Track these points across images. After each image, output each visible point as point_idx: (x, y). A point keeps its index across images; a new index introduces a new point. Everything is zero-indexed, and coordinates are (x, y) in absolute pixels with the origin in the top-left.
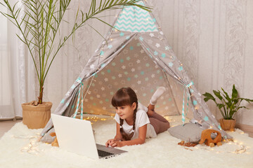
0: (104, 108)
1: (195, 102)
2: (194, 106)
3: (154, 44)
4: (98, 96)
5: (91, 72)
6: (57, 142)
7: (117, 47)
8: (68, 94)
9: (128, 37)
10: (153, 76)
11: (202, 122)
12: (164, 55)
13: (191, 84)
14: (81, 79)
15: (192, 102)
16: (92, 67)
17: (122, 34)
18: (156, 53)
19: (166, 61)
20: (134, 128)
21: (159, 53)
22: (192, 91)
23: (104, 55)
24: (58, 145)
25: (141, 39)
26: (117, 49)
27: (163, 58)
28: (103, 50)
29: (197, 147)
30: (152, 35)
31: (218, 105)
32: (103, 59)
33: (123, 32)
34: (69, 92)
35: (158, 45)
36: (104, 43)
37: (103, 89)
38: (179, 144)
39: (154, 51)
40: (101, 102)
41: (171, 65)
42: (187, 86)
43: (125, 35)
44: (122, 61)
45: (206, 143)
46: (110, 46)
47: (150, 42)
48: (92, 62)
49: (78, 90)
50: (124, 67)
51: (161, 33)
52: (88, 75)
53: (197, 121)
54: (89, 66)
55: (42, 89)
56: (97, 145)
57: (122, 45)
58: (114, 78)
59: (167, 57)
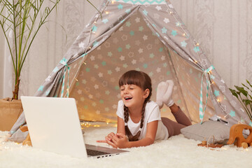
0: (98, 112)
1: (217, 93)
2: (216, 98)
3: (162, 19)
4: (91, 96)
5: (80, 51)
6: (30, 140)
7: (114, 22)
8: (49, 79)
9: (128, 11)
10: (159, 70)
11: (227, 118)
12: (174, 32)
13: (211, 68)
14: (67, 60)
15: (213, 91)
16: (82, 46)
17: (120, 7)
18: (164, 31)
19: (177, 40)
20: (142, 126)
21: (168, 30)
22: (213, 77)
23: (97, 32)
24: (30, 144)
25: (145, 13)
26: (115, 25)
27: (173, 37)
28: (96, 25)
29: (225, 148)
30: (159, 8)
31: (243, 101)
32: (95, 36)
33: (122, 4)
34: (49, 77)
35: (167, 20)
36: (97, 16)
37: (96, 87)
38: (199, 145)
39: (161, 27)
40: (94, 104)
41: (183, 44)
42: (206, 71)
43: (124, 8)
44: (120, 50)
45: (237, 143)
46: (105, 20)
47: (156, 16)
48: (82, 40)
49: (62, 74)
50: (122, 58)
51: (171, 6)
52: (76, 55)
53: (220, 118)
54: (77, 44)
55: (18, 81)
56: (86, 145)
57: (121, 19)
58: (110, 72)
59: (179, 35)
